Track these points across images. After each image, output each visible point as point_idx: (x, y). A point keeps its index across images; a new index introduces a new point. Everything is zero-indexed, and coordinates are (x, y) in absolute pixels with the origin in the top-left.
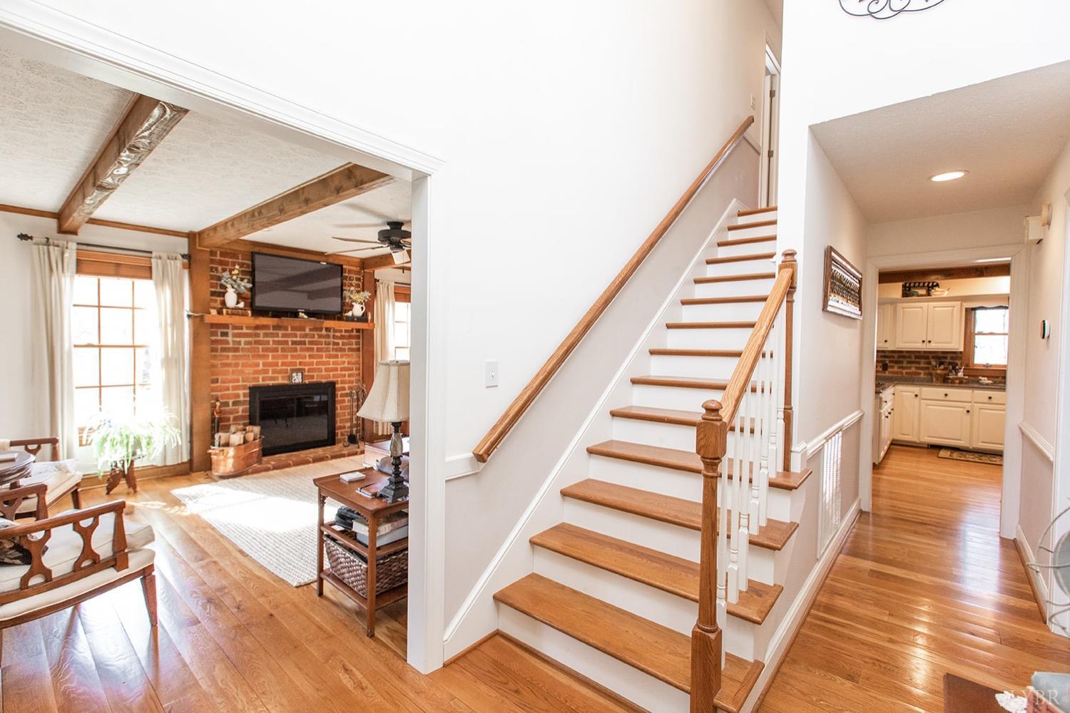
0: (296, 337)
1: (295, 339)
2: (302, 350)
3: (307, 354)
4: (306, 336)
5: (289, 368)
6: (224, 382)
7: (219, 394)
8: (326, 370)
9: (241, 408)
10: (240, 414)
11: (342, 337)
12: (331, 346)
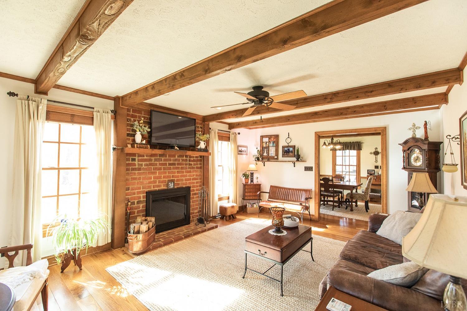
0: (171, 161)
1: (170, 162)
2: (174, 168)
3: (176, 171)
4: (176, 160)
5: (167, 179)
6: (132, 190)
7: (130, 197)
8: (186, 180)
9: (141, 205)
10: (141, 209)
11: (194, 161)
12: (188, 166)
